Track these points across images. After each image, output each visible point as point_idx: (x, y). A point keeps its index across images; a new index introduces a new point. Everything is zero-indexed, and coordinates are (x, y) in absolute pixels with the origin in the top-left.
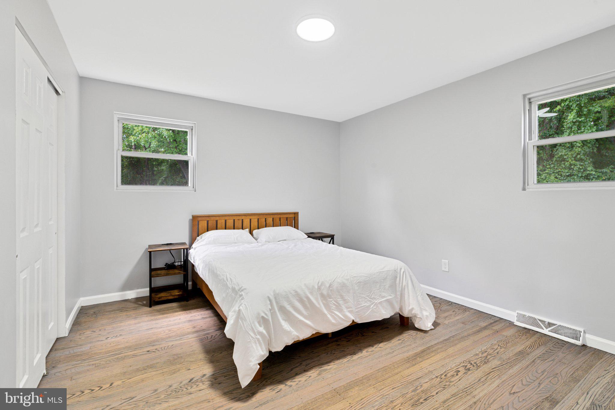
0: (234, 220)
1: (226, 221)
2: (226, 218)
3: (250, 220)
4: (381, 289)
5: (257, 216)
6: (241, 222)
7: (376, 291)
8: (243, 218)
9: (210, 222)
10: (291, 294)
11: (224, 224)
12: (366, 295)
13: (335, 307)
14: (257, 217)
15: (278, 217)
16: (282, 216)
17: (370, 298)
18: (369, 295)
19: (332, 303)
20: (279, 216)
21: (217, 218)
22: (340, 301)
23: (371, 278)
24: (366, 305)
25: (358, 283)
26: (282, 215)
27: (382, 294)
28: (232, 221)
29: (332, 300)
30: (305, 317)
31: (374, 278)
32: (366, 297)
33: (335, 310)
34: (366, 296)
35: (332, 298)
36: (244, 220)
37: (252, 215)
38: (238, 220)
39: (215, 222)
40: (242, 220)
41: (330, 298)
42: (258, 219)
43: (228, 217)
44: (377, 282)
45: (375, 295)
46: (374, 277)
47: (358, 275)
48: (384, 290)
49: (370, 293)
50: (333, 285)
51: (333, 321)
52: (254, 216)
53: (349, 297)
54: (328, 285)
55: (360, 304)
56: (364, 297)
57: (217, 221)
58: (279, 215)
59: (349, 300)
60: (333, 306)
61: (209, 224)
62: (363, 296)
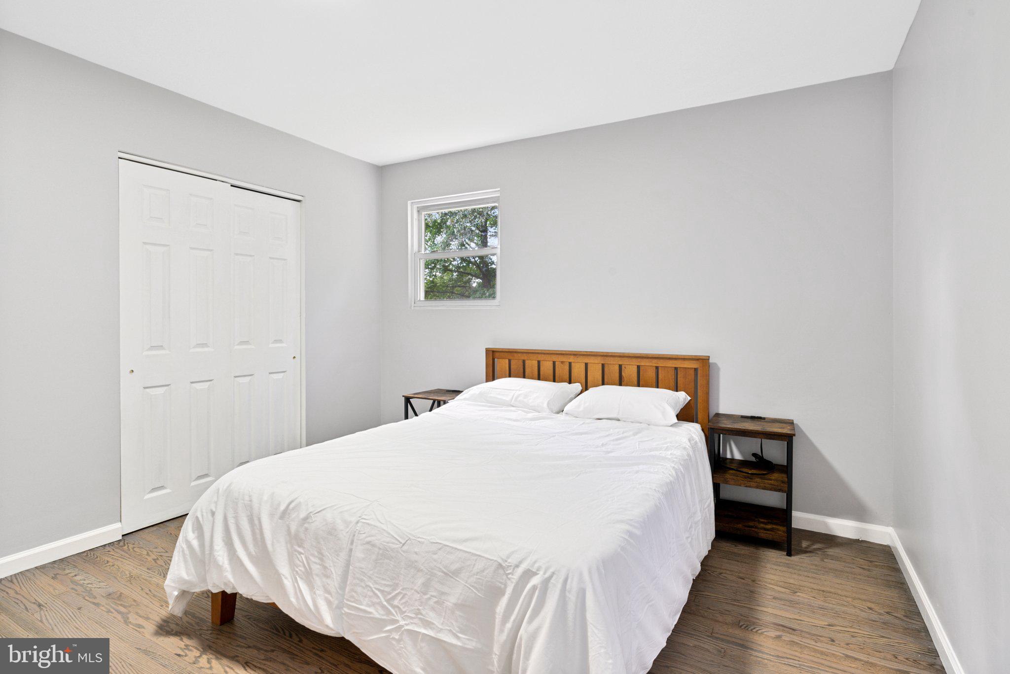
0: (554, 363)
1: (539, 362)
2: (540, 357)
3: (586, 365)
4: (426, 597)
5: (599, 358)
6: (567, 367)
7: (409, 593)
8: (571, 359)
9: (513, 362)
10: (244, 500)
11: (537, 368)
12: (377, 586)
13: (303, 569)
14: (599, 361)
15: (651, 364)
16: (661, 364)
17: (388, 601)
18: (389, 593)
19: (300, 559)
20: (654, 363)
21: (524, 357)
22: (315, 563)
23: (405, 548)
24: (370, 613)
25: (368, 543)
26: (662, 360)
27: (424, 612)
28: (551, 364)
29: (302, 551)
30: (249, 555)
31: (416, 553)
32: (377, 592)
33: (301, 578)
34: (379, 590)
35: (304, 548)
36: (573, 364)
37: (589, 355)
38: (562, 362)
39: (522, 364)
40: (570, 364)
41: (300, 546)
42: (603, 365)
43: (543, 355)
44: (419, 570)
45: (403, 601)
46: (416, 550)
47: (378, 524)
48: (435, 602)
49: (394, 590)
50: (314, 520)
51: (293, 600)
52: (593, 357)
53: (335, 566)
54: (303, 515)
55: (356, 601)
56: (370, 587)
57: (524, 362)
58: (655, 361)
59: (333, 574)
60: (300, 566)
61: (512, 367)
62: (372, 586)
